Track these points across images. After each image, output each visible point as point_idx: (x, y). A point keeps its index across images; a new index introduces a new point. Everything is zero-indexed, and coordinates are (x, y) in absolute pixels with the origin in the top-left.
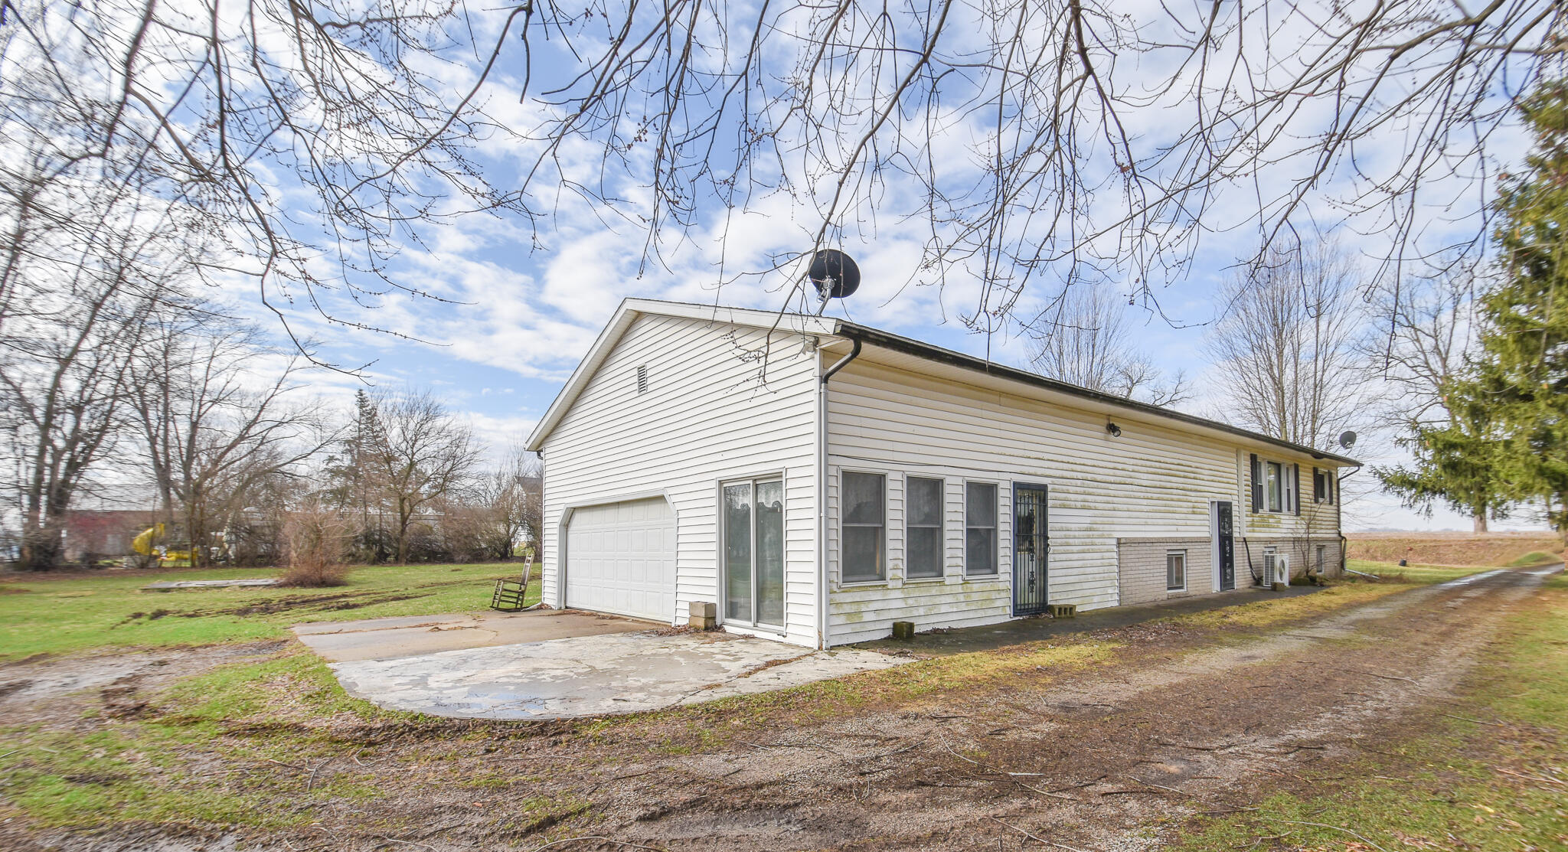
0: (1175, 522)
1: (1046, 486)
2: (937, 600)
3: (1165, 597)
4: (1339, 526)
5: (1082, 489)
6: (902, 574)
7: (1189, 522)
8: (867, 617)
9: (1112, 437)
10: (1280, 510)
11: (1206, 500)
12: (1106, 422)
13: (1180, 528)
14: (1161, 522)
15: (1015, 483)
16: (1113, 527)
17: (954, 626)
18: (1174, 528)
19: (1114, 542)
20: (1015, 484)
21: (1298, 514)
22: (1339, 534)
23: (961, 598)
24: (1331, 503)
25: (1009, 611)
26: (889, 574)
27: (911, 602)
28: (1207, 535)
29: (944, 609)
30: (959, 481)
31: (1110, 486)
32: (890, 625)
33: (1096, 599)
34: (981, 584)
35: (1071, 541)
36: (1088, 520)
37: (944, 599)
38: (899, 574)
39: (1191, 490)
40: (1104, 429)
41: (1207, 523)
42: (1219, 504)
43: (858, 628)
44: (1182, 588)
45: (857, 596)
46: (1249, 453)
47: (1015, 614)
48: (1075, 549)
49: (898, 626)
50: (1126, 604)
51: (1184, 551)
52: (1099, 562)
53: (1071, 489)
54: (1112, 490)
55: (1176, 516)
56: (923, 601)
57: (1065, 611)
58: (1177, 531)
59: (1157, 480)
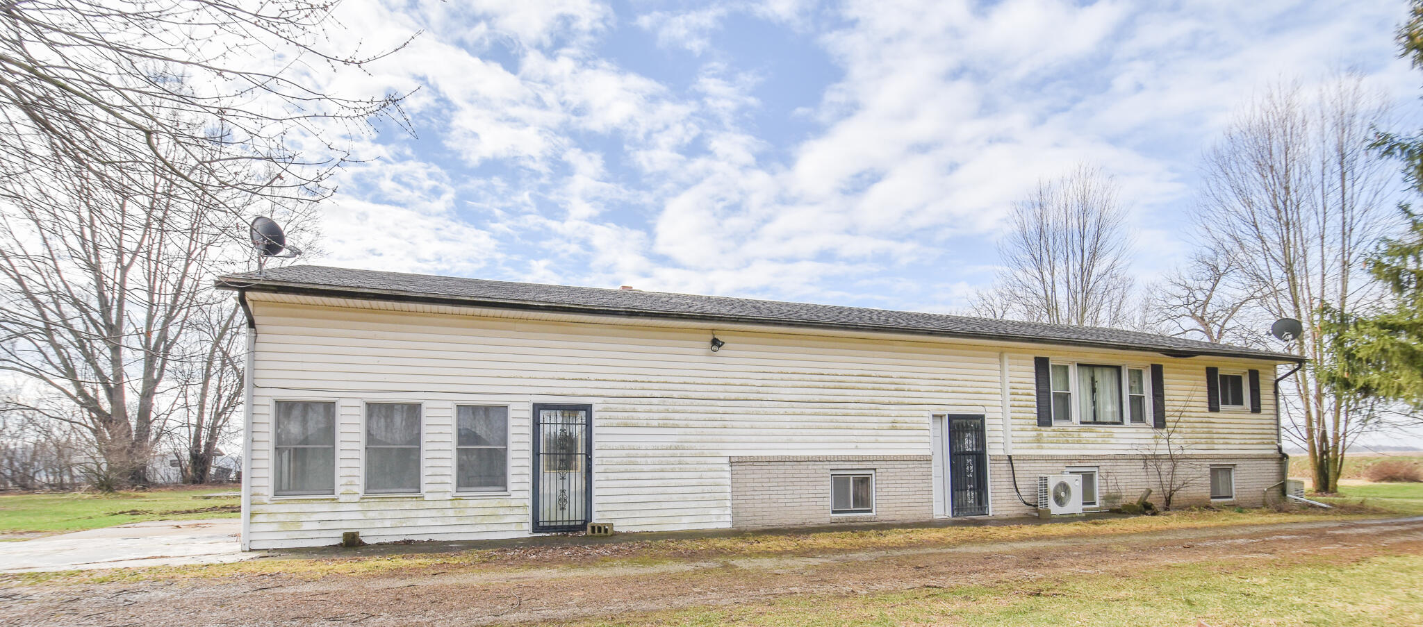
0: (854, 439)
1: (591, 406)
2: (413, 514)
3: (829, 520)
4: (1279, 440)
5: (662, 408)
6: (360, 488)
7: (881, 439)
8: (306, 526)
9: (721, 352)
10: (1121, 422)
11: (926, 414)
12: (710, 337)
13: (860, 445)
14: (821, 439)
15: (535, 405)
16: (721, 445)
17: (416, 538)
18: (853, 446)
19: (726, 461)
21: (1160, 422)
22: (1280, 449)
23: (451, 513)
24: (1256, 408)
25: (528, 527)
26: (339, 490)
27: (371, 515)
28: (928, 452)
29: (420, 522)
30: (449, 404)
31: (719, 403)
32: (341, 534)
33: (685, 520)
34: (478, 501)
35: (639, 460)
36: (674, 440)
37: (422, 514)
38: (355, 489)
39: (889, 403)
40: (709, 344)
41: (927, 439)
42: (951, 417)
43: (296, 535)
44: (870, 511)
45: (296, 509)
46: (1032, 357)
47: (534, 532)
48: (645, 468)
49: (346, 535)
50: (743, 525)
51: (873, 472)
52: (694, 482)
53: (639, 408)
54: (720, 407)
55: (856, 432)
56: (389, 514)
57: (600, 529)
58: (857, 448)
59: (814, 394)
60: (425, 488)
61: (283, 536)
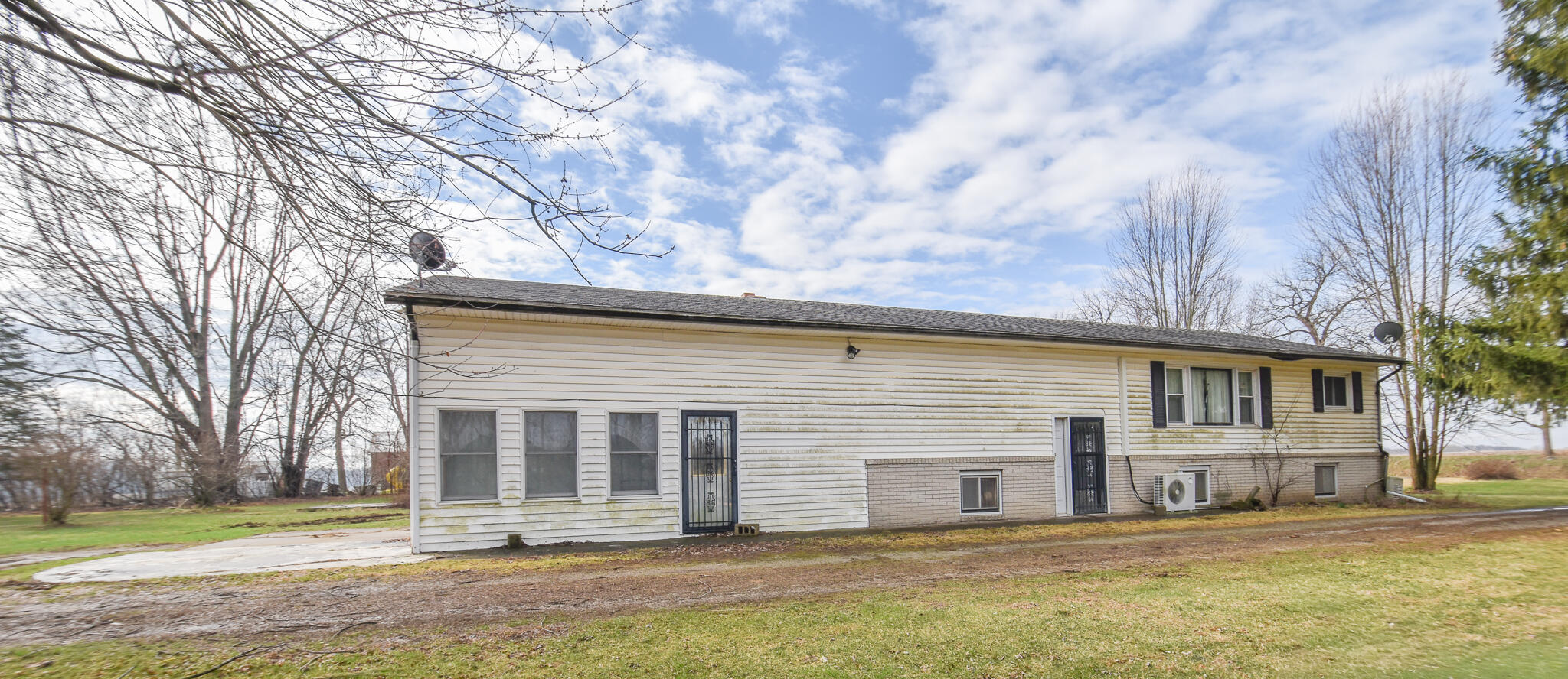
0: (982, 441)
1: (735, 411)
2: (571, 517)
3: (959, 518)
4: (1380, 439)
5: (802, 413)
6: (521, 493)
7: (1007, 441)
8: (472, 530)
9: (857, 359)
10: (1231, 423)
11: (1049, 417)
12: (846, 345)
13: (987, 447)
14: (951, 441)
16: (858, 449)
17: (574, 540)
18: (981, 448)
19: (862, 463)
20: (683, 412)
21: (1268, 423)
22: (1380, 447)
23: (606, 516)
24: (1358, 409)
25: (679, 528)
26: (501, 494)
27: (532, 518)
28: (1051, 454)
29: (579, 525)
30: (602, 412)
31: (854, 408)
32: (505, 536)
33: (825, 520)
34: (633, 505)
35: (781, 463)
36: (814, 443)
37: (579, 517)
38: (517, 494)
39: (1015, 407)
40: (844, 352)
41: (1050, 441)
42: (1073, 420)
43: (463, 538)
44: (997, 510)
45: (462, 512)
46: (1149, 360)
47: (684, 533)
48: (788, 471)
49: (510, 537)
50: (878, 525)
51: (999, 473)
52: (833, 484)
53: (780, 414)
54: (857, 411)
55: (983, 435)
56: (550, 518)
57: (747, 530)
58: (984, 450)
59: (944, 399)
60: (581, 492)
61: (451, 539)
